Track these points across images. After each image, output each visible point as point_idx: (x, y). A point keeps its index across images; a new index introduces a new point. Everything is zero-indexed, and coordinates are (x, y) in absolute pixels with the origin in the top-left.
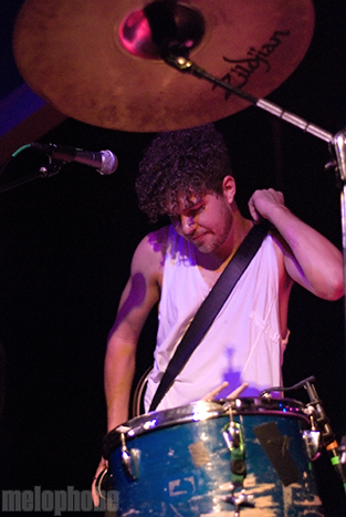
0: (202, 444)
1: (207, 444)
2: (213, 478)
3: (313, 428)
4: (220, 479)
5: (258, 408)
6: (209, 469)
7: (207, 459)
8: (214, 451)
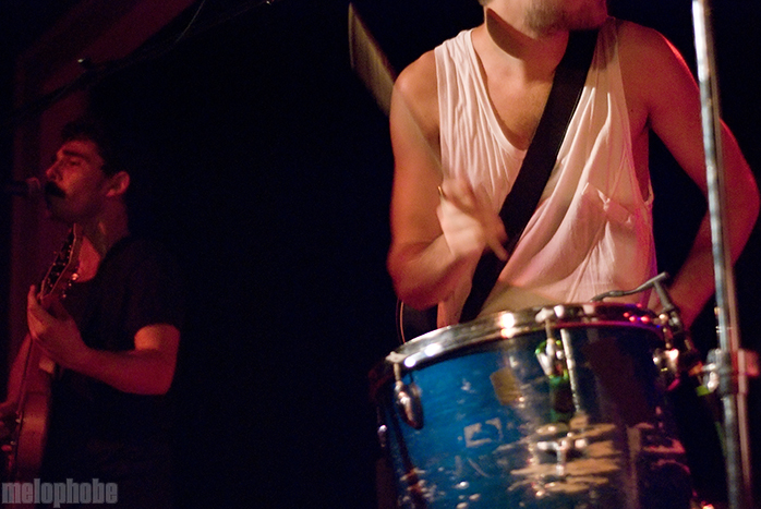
0: (509, 372)
1: (517, 371)
2: (528, 417)
3: (668, 345)
4: (537, 419)
5: (590, 316)
6: (522, 406)
7: (517, 392)
8: (526, 380)
